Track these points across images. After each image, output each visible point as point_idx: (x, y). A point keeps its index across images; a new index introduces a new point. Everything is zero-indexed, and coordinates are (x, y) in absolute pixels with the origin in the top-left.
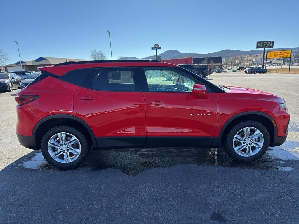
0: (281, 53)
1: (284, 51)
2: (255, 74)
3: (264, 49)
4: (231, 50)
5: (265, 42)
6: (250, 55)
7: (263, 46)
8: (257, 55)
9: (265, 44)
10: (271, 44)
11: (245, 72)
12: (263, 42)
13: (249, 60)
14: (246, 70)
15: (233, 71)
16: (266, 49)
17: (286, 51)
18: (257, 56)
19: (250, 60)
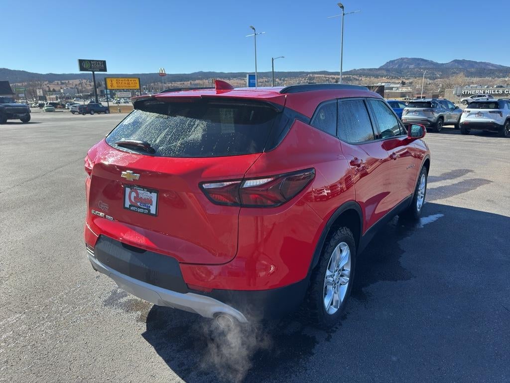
0: (127, 82)
1: (130, 79)
2: (92, 114)
3: (93, 73)
4: (10, 70)
5: (93, 61)
6: (50, 82)
7: (91, 67)
8: (62, 81)
9: (92, 65)
10: (102, 66)
11: (71, 111)
12: (90, 61)
13: (51, 89)
14: (72, 108)
15: (46, 110)
16: (95, 73)
17: (133, 79)
18: (62, 84)
19: (54, 90)
